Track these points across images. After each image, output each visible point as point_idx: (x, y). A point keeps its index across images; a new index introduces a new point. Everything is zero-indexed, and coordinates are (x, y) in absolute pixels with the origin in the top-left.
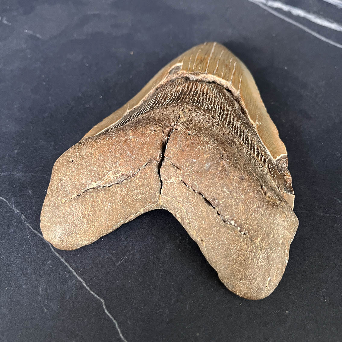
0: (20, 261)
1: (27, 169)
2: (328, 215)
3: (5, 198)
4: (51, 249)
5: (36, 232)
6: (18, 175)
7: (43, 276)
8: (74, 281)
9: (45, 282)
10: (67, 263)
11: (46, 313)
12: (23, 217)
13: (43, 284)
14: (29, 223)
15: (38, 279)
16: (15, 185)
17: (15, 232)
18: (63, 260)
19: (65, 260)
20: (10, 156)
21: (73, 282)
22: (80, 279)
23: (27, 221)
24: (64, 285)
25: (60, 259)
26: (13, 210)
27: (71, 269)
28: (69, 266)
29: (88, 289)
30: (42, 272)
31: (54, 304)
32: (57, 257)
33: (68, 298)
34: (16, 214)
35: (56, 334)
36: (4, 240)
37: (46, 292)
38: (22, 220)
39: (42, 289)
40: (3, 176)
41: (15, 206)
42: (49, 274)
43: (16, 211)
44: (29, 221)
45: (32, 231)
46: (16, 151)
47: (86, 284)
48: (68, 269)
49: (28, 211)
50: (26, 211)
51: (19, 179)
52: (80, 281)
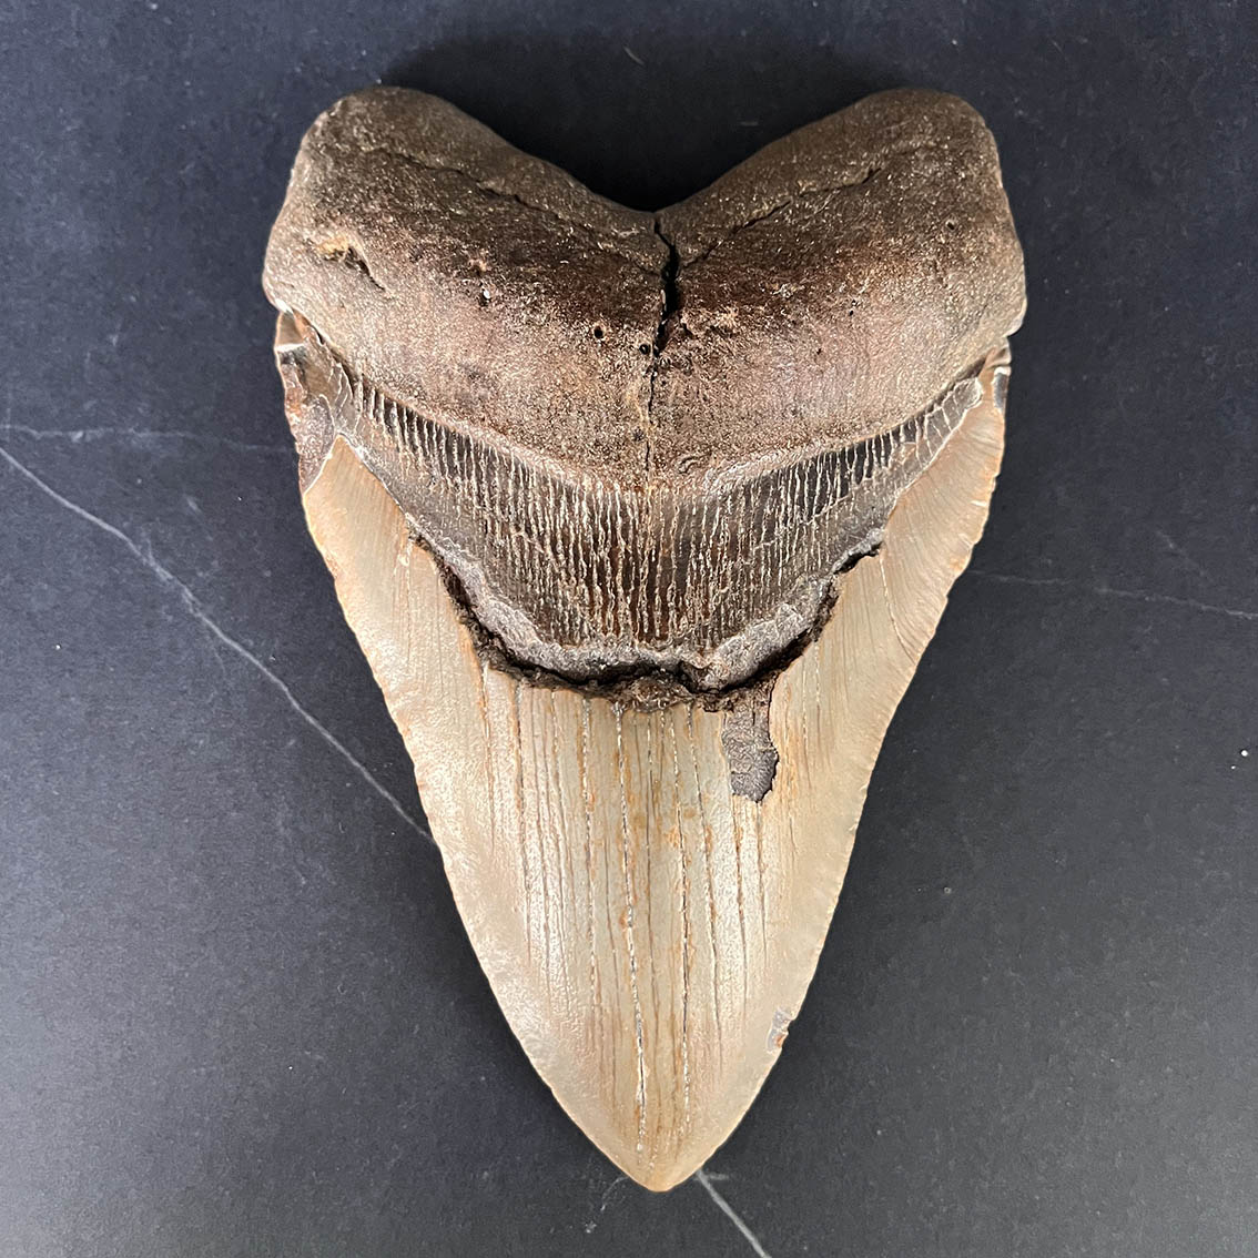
0: (208, 740)
1: (167, 415)
2: (1123, 593)
3: (117, 528)
4: (289, 704)
5: (236, 646)
6: (143, 437)
7: (281, 785)
8: (369, 799)
9: (288, 803)
10: (343, 745)
11: (305, 889)
12: (188, 595)
13: (283, 808)
14: (211, 617)
15: (267, 794)
16: (139, 477)
17: (173, 648)
18: (329, 737)
19: (336, 737)
20: (98, 359)
21: (366, 802)
22: (386, 794)
23: (201, 609)
24: (342, 812)
25: (320, 734)
26: (152, 570)
27: (356, 764)
28: (348, 755)
29: (410, 821)
30: (276, 775)
31: (323, 864)
32: (312, 726)
33: (358, 847)
34: (164, 584)
35: (340, 943)
36: (147, 673)
37: (296, 829)
38: (188, 606)
39: (283, 824)
40: (93, 441)
41: (154, 556)
42: (296, 780)
43: (163, 574)
44: (210, 608)
45: (225, 645)
46: (114, 339)
47: (403, 808)
48: (349, 764)
49: (200, 574)
50: (193, 573)
51: (148, 456)
52: (387, 799)
